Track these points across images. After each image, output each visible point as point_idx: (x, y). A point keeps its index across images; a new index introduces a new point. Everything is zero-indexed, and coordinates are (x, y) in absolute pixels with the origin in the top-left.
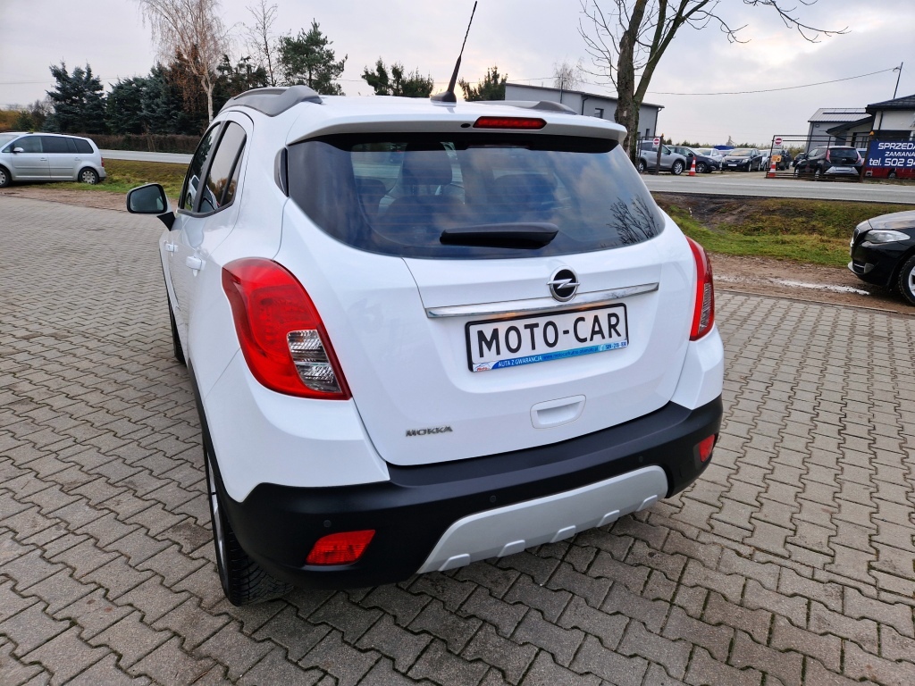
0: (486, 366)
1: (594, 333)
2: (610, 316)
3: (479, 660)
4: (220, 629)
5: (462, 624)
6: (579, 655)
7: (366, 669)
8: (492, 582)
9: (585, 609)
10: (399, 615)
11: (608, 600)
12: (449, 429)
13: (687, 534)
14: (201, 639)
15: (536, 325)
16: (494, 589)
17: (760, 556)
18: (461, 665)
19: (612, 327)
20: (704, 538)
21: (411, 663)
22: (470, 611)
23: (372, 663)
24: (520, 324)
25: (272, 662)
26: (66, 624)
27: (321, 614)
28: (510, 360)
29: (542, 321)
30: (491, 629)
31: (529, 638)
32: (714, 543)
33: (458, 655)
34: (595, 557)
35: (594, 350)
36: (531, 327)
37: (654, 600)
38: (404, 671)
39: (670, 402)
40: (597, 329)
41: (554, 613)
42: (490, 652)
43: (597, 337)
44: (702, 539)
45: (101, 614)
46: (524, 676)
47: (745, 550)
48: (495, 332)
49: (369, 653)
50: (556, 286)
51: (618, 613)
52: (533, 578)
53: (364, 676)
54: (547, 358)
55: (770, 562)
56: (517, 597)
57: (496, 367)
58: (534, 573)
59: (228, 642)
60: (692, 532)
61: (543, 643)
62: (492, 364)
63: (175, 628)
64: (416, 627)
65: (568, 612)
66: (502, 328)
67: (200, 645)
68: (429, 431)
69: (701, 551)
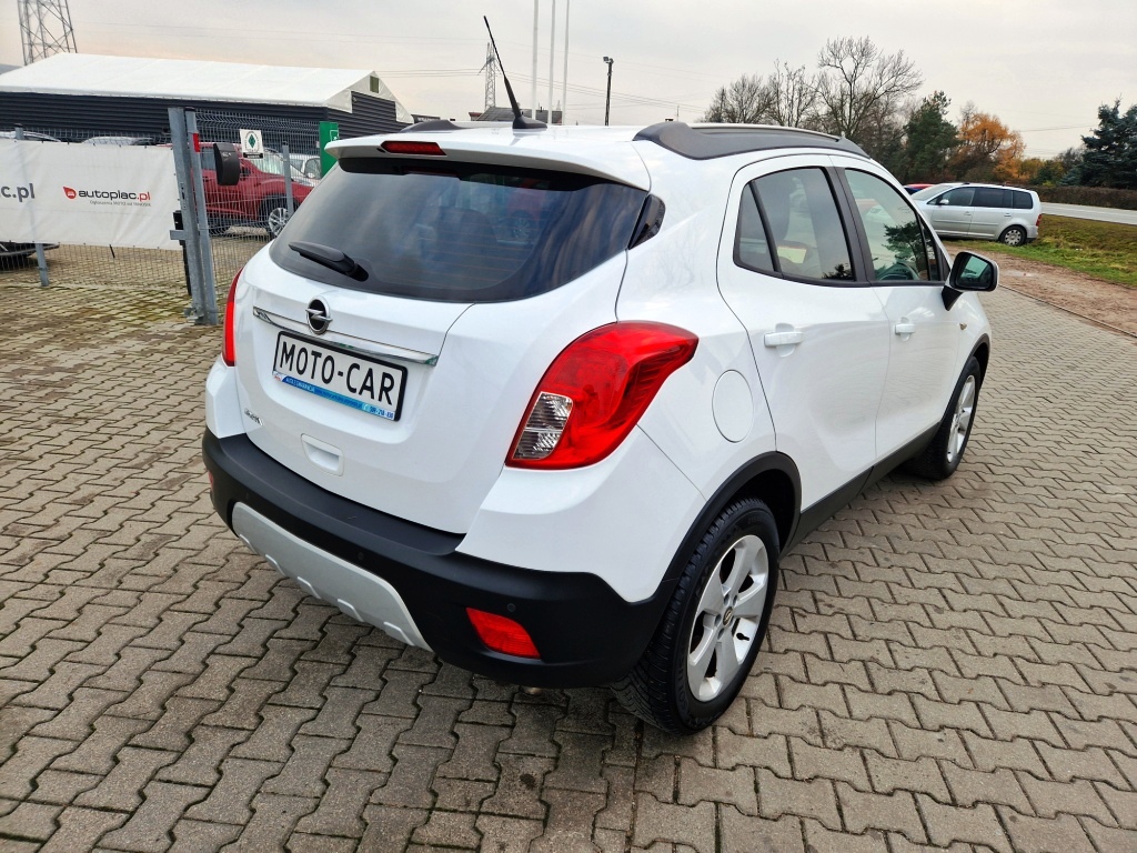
1: (364, 387)
2: (386, 375)
19: (384, 389)
29: (325, 353)
36: (317, 355)
40: (368, 384)
43: (367, 393)
54: (319, 392)
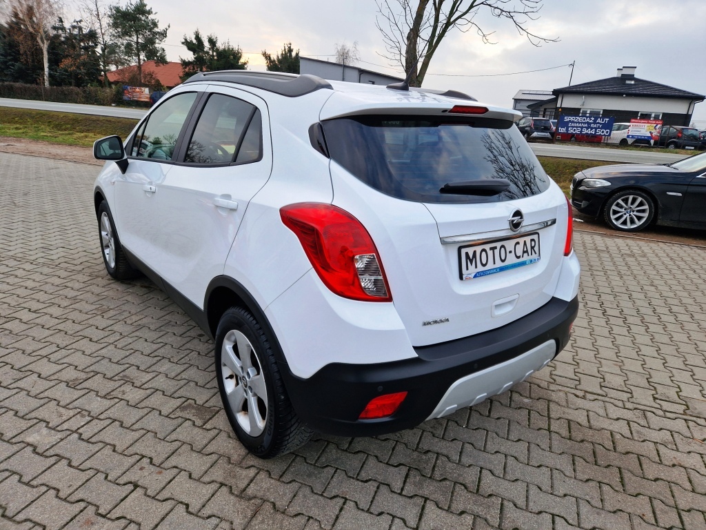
0: (470, 276)
3: (445, 479)
4: (254, 477)
5: (424, 457)
6: (507, 469)
7: (373, 493)
8: (431, 427)
9: (498, 440)
10: (379, 455)
11: (510, 433)
12: (447, 320)
13: (542, 385)
14: (244, 486)
15: (496, 248)
16: (435, 432)
17: (589, 396)
18: (435, 484)
19: (532, 248)
20: (552, 387)
21: (401, 486)
22: (426, 448)
23: (375, 489)
24: (487, 247)
25: (305, 496)
26: (131, 487)
27: (323, 459)
28: (483, 272)
29: (498, 245)
30: (445, 459)
31: (471, 462)
32: (560, 391)
33: (430, 478)
34: (491, 405)
35: (523, 264)
36: (493, 249)
37: (538, 430)
38: (399, 491)
39: (553, 297)
41: (481, 444)
42: (450, 473)
44: (551, 388)
45: (155, 476)
46: (478, 486)
47: (581, 394)
48: (475, 252)
49: (370, 483)
50: (513, 221)
51: (519, 440)
52: (456, 422)
53: (374, 498)
55: (596, 399)
56: (452, 436)
57: (475, 276)
58: (456, 419)
59: (265, 486)
60: (544, 384)
61: (481, 464)
62: (473, 275)
63: (220, 479)
64: (394, 461)
65: (488, 443)
66: (479, 249)
67: (244, 490)
68: (436, 322)
69: (554, 396)
